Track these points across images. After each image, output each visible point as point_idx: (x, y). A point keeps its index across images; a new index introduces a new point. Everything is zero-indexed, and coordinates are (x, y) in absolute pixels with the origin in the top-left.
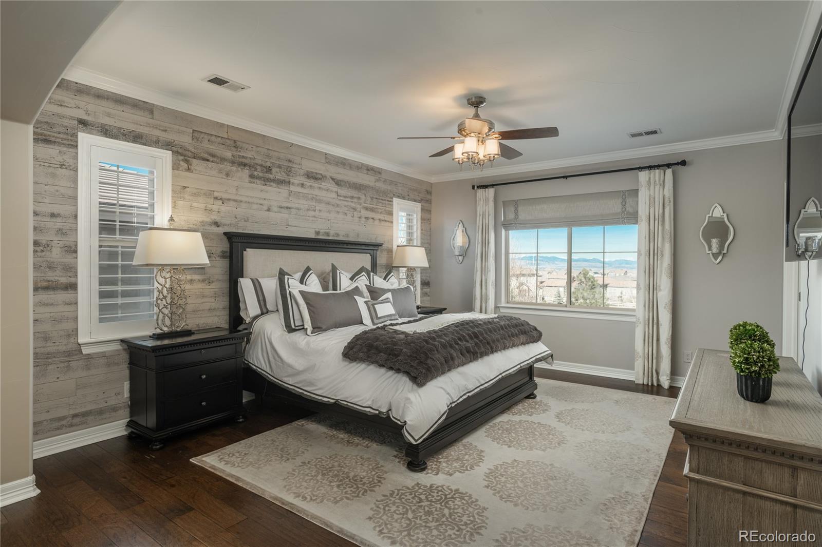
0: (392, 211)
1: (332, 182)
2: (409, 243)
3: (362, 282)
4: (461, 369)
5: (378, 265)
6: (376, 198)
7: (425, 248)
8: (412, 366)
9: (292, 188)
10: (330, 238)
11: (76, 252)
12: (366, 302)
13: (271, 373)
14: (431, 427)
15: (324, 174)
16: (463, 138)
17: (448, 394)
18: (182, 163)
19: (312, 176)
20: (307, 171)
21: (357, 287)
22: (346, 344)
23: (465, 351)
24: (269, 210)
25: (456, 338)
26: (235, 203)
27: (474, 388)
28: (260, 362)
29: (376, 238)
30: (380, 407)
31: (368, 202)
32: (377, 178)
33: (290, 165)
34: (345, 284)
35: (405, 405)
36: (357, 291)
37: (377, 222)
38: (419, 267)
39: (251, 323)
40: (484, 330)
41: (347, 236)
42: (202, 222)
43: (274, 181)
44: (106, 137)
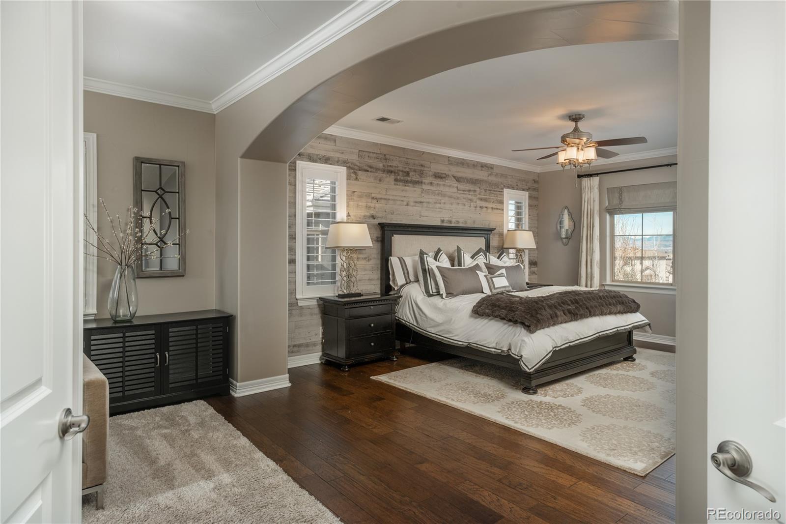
0: (503, 200)
1: (453, 179)
2: (518, 228)
3: (481, 260)
4: (564, 325)
5: (491, 247)
6: (489, 190)
7: (533, 231)
8: (526, 318)
9: (424, 187)
10: (452, 225)
11: (295, 238)
12: (485, 276)
13: (417, 325)
14: (541, 361)
15: (447, 173)
16: (566, 147)
17: (553, 340)
18: (352, 175)
19: (438, 176)
20: (435, 173)
21: (477, 264)
22: (475, 304)
23: (567, 312)
24: (407, 205)
25: (560, 302)
26: (385, 201)
27: (574, 340)
28: (408, 317)
29: (489, 224)
30: (502, 347)
31: (482, 194)
32: (490, 173)
33: (422, 169)
34: (468, 262)
35: (521, 344)
36: (477, 267)
37: (490, 210)
38: (528, 249)
39: (399, 290)
40: (584, 298)
41: (466, 223)
42: (364, 216)
43: (411, 182)
44: (311, 162)
